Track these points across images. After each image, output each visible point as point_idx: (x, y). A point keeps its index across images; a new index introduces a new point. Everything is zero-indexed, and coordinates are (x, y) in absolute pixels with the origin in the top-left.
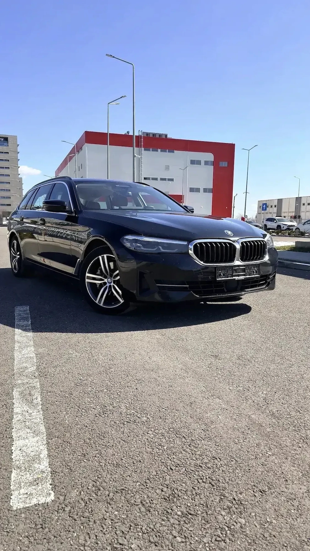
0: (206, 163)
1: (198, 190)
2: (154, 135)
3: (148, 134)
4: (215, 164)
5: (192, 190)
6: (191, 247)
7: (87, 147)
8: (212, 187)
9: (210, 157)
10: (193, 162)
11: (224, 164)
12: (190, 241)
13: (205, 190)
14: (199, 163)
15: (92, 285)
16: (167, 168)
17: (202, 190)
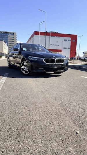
0: (69, 40)
1: (66, 48)
2: (54, 32)
3: (52, 32)
4: (71, 41)
5: (64, 48)
6: (44, 59)
7: (35, 36)
8: (70, 47)
9: (70, 39)
10: (65, 40)
11: (74, 41)
12: (43, 58)
13: (68, 48)
14: (67, 40)
15: (22, 68)
16: (57, 42)
17: (67, 48)
